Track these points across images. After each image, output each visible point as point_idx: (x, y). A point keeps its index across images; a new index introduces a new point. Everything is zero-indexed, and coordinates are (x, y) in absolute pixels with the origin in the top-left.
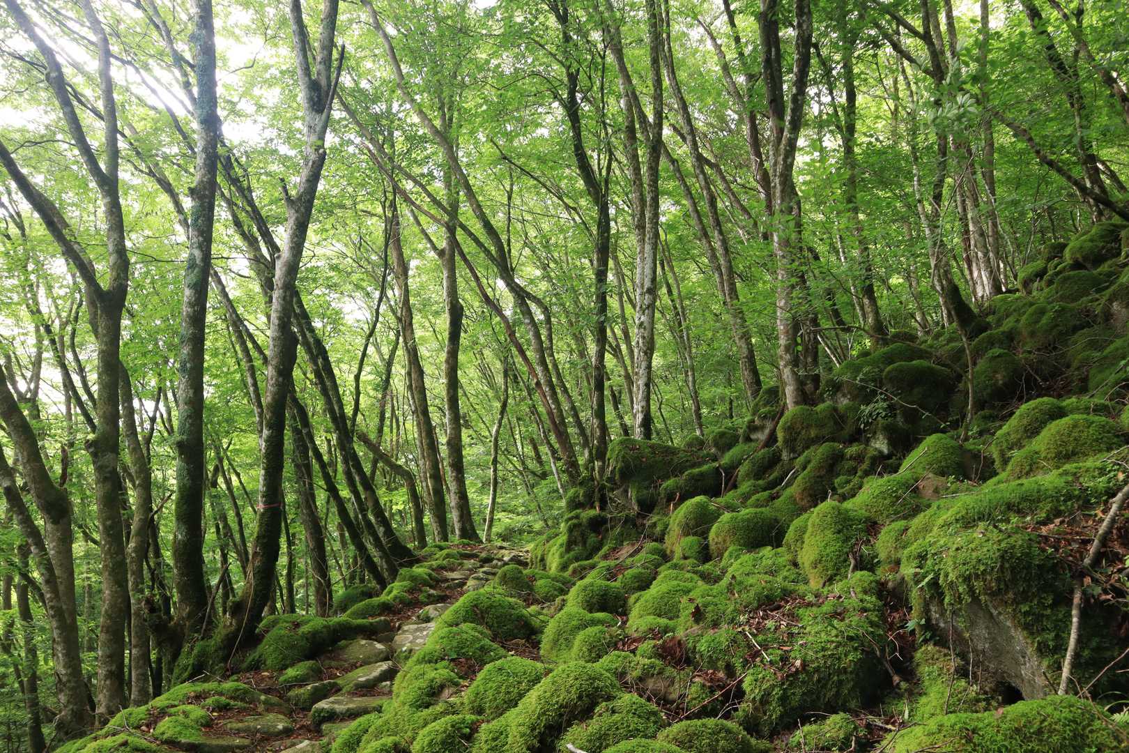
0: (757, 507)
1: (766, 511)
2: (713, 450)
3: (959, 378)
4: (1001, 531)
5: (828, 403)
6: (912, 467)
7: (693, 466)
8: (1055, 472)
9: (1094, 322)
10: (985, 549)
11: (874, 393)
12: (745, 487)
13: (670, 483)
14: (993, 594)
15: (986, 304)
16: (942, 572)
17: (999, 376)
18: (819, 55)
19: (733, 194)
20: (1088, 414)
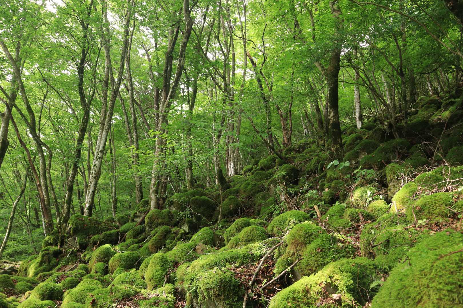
0: (132, 251)
1: (135, 253)
2: (118, 224)
3: (217, 205)
4: (222, 271)
5: (168, 209)
6: (195, 240)
7: (108, 230)
8: (244, 247)
9: (264, 190)
10: (215, 278)
11: (186, 208)
12: (128, 241)
13: (96, 237)
14: (216, 296)
15: (231, 178)
16: (199, 287)
17: (231, 206)
18: (186, 73)
19: (145, 118)
20: (258, 225)
